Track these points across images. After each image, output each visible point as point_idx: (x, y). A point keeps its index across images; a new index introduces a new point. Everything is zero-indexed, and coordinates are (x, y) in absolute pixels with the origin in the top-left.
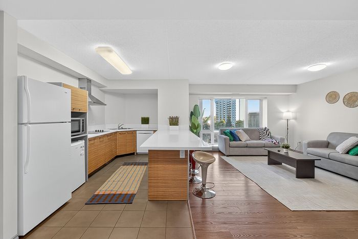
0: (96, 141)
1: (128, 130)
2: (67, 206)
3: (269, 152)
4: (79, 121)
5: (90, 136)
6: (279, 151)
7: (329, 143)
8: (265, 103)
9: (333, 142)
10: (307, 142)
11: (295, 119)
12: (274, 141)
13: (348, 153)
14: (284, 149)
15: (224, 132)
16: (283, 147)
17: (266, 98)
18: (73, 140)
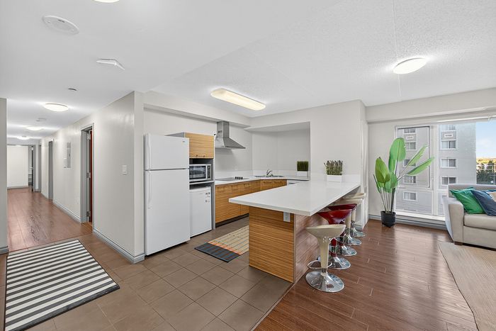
0: (239, 187)
1: (279, 178)
2: (184, 246)
4: (205, 167)
5: (217, 183)
15: (453, 193)
18: (192, 187)
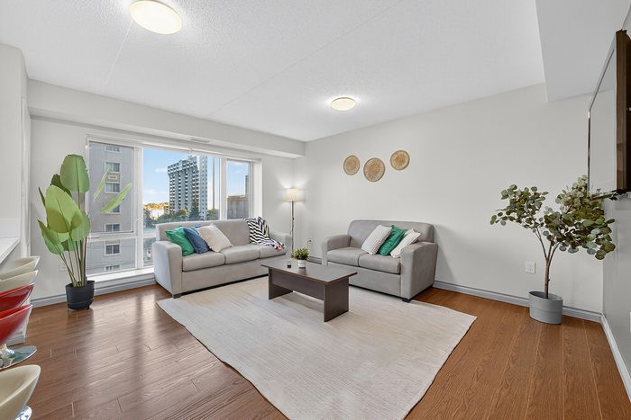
3: (271, 270)
6: (289, 267)
7: (351, 238)
8: (258, 170)
9: (356, 236)
10: (326, 241)
11: (304, 201)
12: (277, 245)
13: (378, 253)
14: (299, 261)
15: (169, 234)
16: (298, 258)
17: (260, 160)
